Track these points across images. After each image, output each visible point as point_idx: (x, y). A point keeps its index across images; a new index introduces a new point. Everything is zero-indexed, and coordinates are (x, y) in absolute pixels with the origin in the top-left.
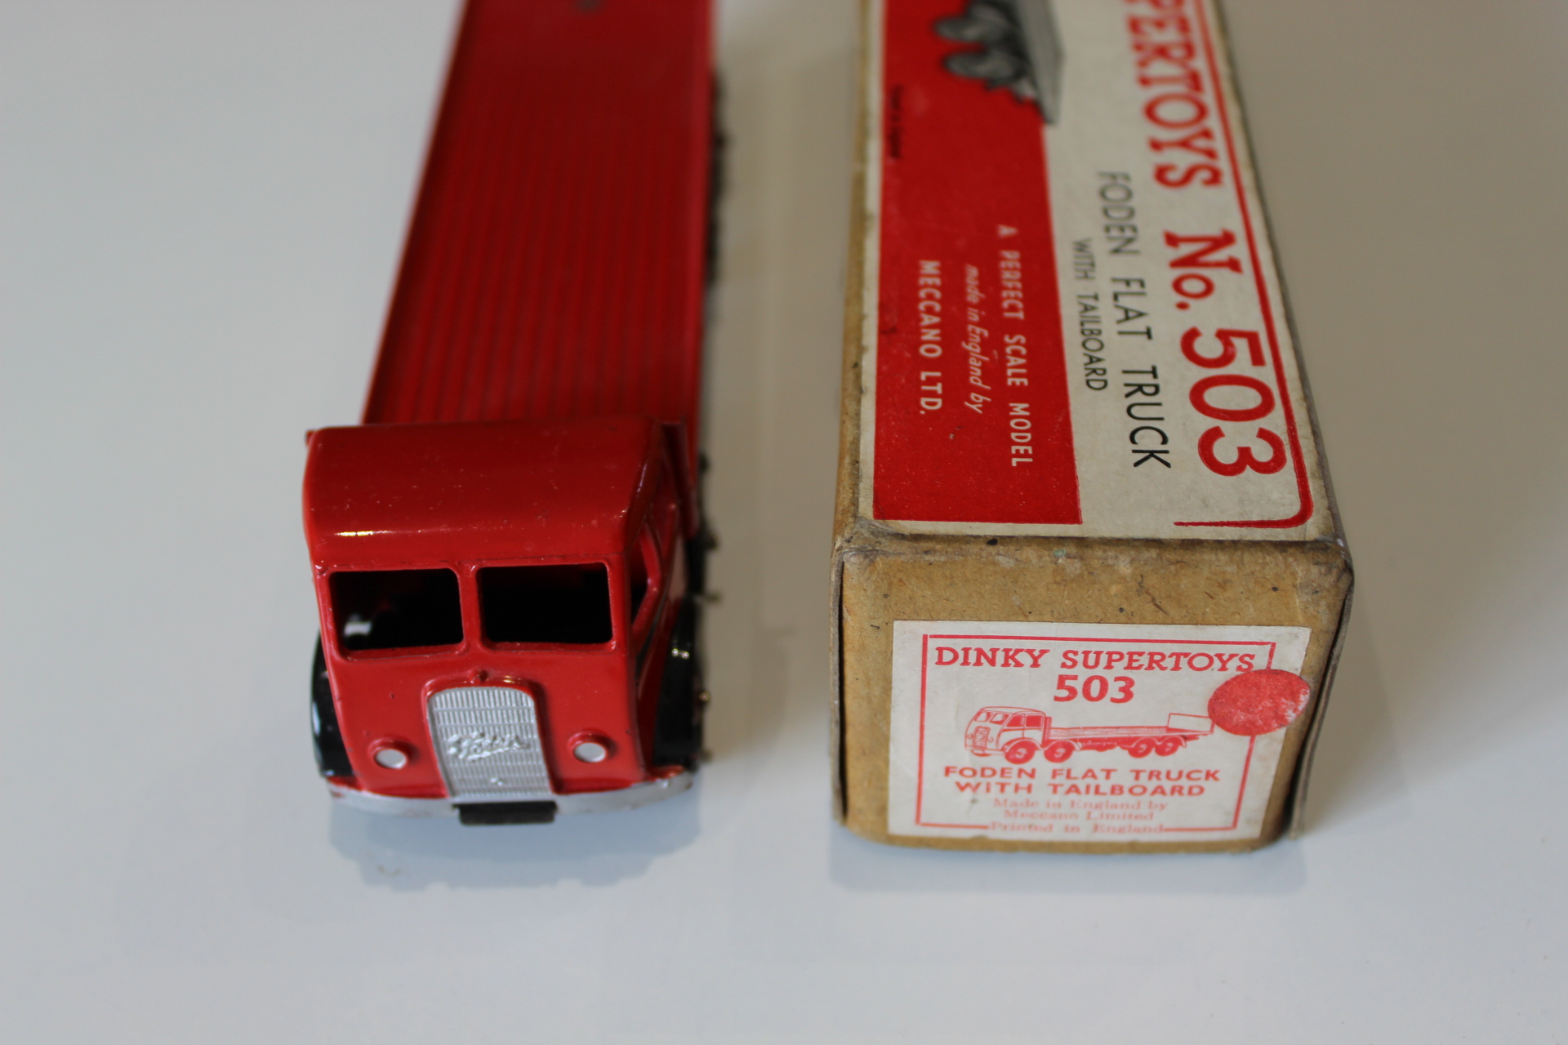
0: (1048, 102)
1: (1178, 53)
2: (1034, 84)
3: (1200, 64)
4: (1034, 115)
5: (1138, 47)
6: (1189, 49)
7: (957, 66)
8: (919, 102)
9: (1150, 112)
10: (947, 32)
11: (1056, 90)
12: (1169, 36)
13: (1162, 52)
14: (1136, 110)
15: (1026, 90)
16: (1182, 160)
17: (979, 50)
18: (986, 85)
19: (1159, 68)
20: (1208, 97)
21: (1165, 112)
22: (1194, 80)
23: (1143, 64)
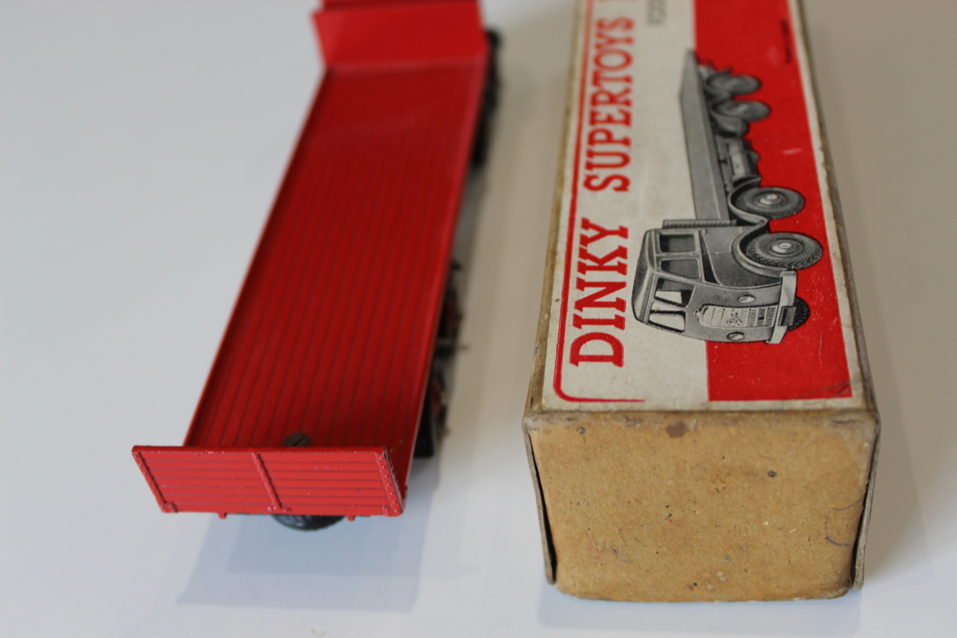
0: (691, 64)
1: (603, 98)
2: (699, 76)
3: (590, 89)
4: (700, 56)
5: (628, 103)
6: (594, 102)
7: (752, 83)
8: (773, 55)
9: (628, 60)
10: (760, 109)
11: (685, 73)
12: (604, 110)
13: (612, 99)
14: (637, 62)
15: (705, 71)
16: (617, 33)
17: (736, 97)
18: (730, 73)
19: (616, 88)
20: (592, 67)
21: (618, 60)
22: (596, 80)
23: (627, 91)
